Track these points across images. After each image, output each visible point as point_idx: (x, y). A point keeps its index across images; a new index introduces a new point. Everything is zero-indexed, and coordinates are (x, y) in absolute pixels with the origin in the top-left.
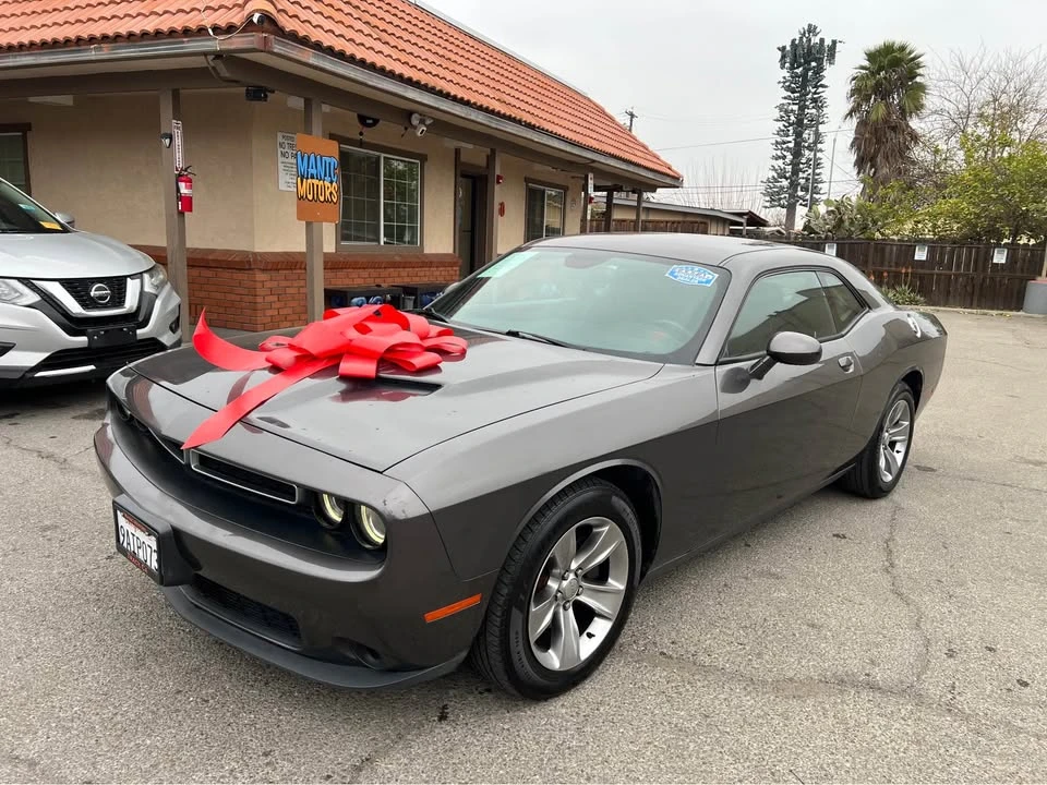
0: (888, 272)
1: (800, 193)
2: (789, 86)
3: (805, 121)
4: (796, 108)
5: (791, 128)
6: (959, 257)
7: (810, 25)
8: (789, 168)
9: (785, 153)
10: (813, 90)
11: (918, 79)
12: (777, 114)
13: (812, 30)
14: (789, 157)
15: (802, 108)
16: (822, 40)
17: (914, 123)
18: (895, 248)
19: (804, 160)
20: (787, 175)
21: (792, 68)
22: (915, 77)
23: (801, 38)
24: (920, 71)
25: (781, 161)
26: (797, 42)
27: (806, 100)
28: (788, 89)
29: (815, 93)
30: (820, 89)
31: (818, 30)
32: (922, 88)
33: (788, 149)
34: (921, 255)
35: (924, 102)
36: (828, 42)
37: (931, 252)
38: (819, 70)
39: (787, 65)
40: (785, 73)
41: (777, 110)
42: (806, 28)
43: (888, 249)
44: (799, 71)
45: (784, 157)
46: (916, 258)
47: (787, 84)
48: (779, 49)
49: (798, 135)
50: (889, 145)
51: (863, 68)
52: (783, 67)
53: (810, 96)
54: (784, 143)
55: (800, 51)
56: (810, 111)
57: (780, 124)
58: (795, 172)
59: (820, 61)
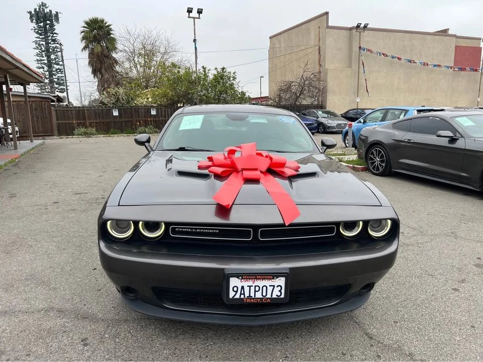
0: (142, 120)
1: (56, 86)
2: (38, 32)
3: (51, 50)
4: (44, 43)
5: (43, 53)
6: (168, 112)
7: (42, 3)
8: (47, 73)
9: (43, 66)
10: (51, 35)
11: (112, 36)
12: (34, 45)
13: (43, 5)
14: (46, 68)
15: (47, 43)
16: (50, 11)
17: (114, 55)
18: (143, 110)
19: (54, 70)
20: (47, 77)
21: (37, 23)
22: (110, 35)
23: (39, 9)
24: (111, 32)
25: (42, 69)
26: (37, 10)
27: (48, 40)
28: (37, 33)
29: (53, 37)
30: (55, 35)
31: (47, 6)
32: (114, 39)
33: (45, 64)
34: (153, 112)
35: (116, 46)
36: (54, 12)
37: (157, 111)
38: (52, 26)
39: (34, 21)
40: (34, 25)
41: (34, 44)
42: (41, 4)
43: (140, 110)
44: (42, 24)
45: (43, 68)
46: (152, 114)
47: (37, 31)
48: (28, 12)
49: (48, 57)
50: (106, 64)
51: (84, 27)
52: (32, 21)
53: (50, 38)
54: (42, 61)
55: (40, 15)
56: (52, 45)
57: (37, 51)
58: (51, 75)
59: (51, 21)
